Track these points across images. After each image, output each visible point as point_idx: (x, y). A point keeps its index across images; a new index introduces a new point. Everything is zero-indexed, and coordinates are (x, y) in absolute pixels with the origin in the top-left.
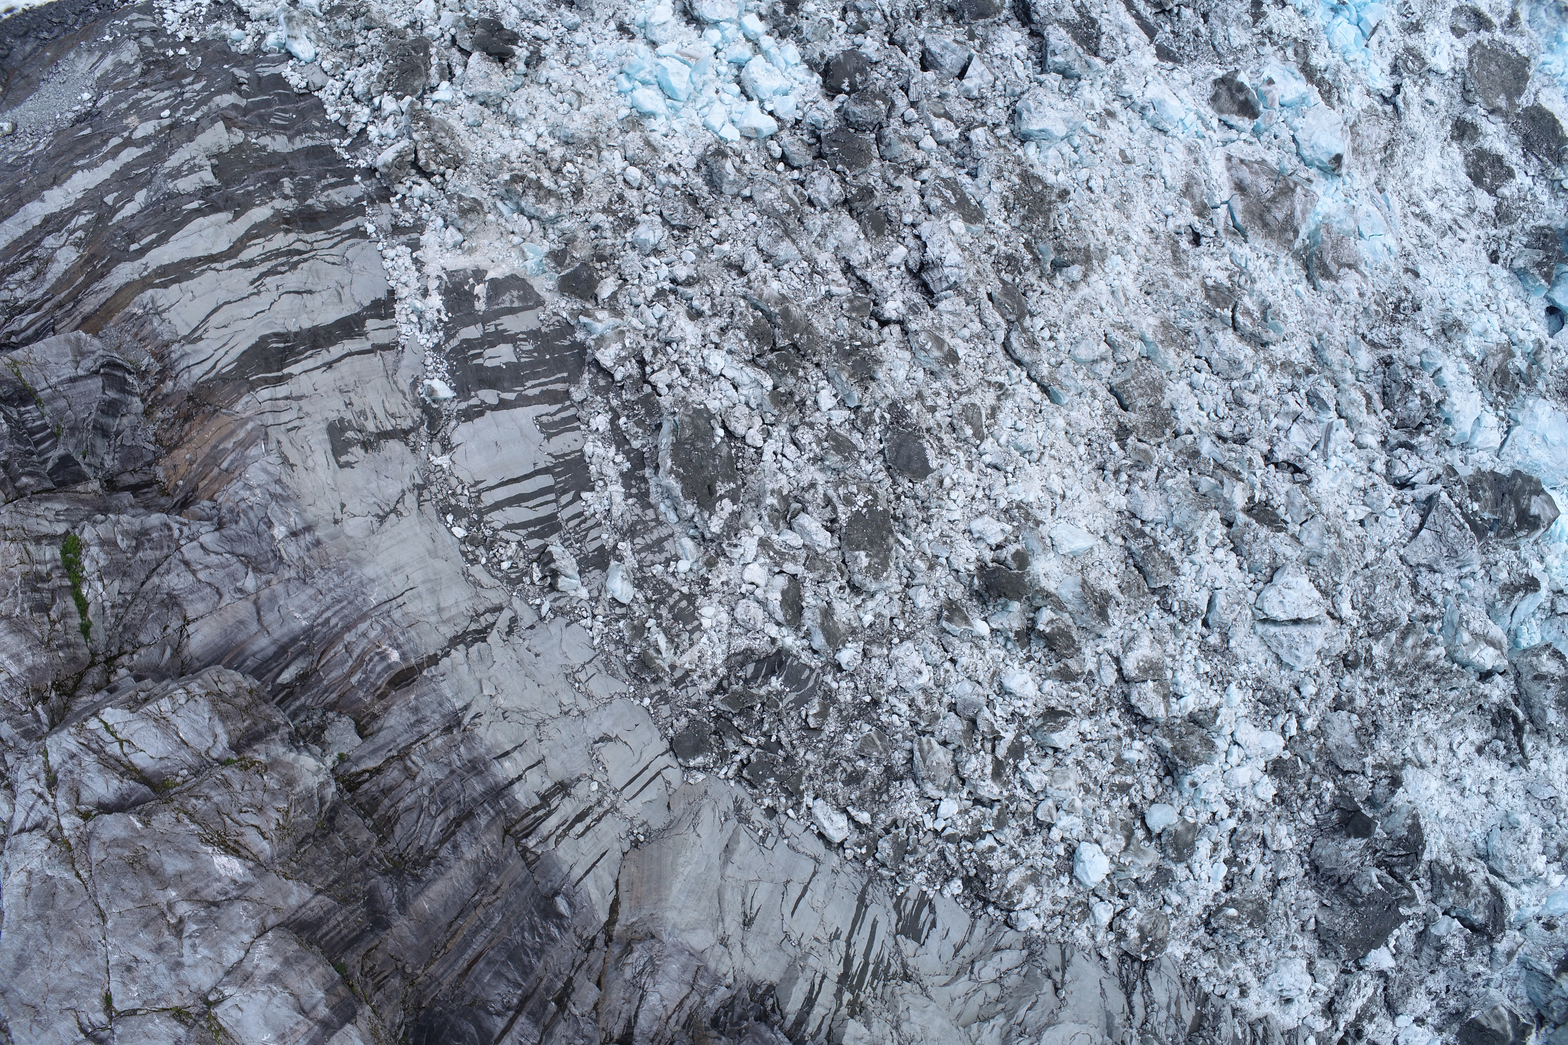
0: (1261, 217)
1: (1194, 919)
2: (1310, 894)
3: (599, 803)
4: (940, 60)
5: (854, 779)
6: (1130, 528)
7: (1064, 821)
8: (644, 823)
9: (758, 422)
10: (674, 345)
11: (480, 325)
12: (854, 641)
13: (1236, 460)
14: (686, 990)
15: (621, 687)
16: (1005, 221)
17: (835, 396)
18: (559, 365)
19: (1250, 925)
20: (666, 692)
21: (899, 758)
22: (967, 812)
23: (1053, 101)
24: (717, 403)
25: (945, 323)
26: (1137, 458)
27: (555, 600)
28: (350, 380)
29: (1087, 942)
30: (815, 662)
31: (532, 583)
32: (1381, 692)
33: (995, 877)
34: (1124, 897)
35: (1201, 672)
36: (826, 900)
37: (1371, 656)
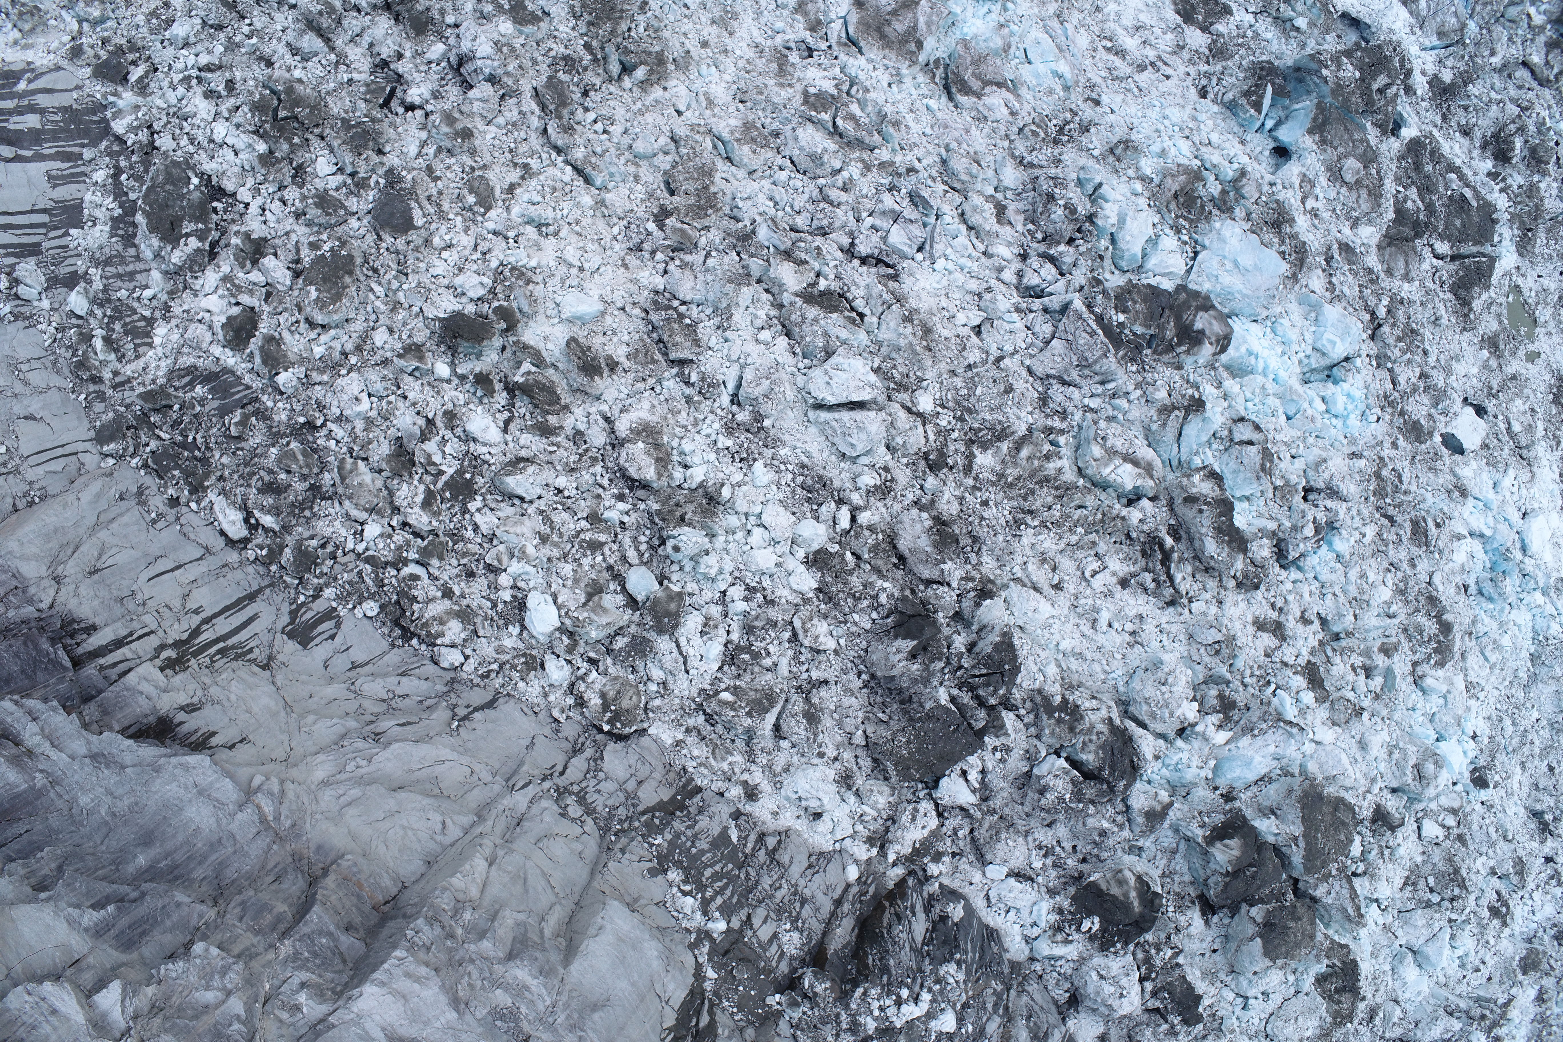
0: (879, 30)
1: (686, 703)
2: (858, 702)
3: (5, 465)
5: (272, 488)
6: (656, 302)
7: (515, 567)
8: (43, 488)
9: (250, 183)
10: (189, 120)
12: (299, 368)
15: (60, 382)
16: (573, 29)
17: (336, 163)
18: (81, 133)
19: (749, 714)
20: (103, 394)
21: (327, 478)
22: (390, 536)
25: (475, 110)
26: (676, 238)
27: (17, 306)
29: (538, 700)
30: (256, 383)
32: (985, 504)
33: (416, 607)
34: (592, 662)
35: (720, 445)
36: (200, 582)
37: (972, 463)
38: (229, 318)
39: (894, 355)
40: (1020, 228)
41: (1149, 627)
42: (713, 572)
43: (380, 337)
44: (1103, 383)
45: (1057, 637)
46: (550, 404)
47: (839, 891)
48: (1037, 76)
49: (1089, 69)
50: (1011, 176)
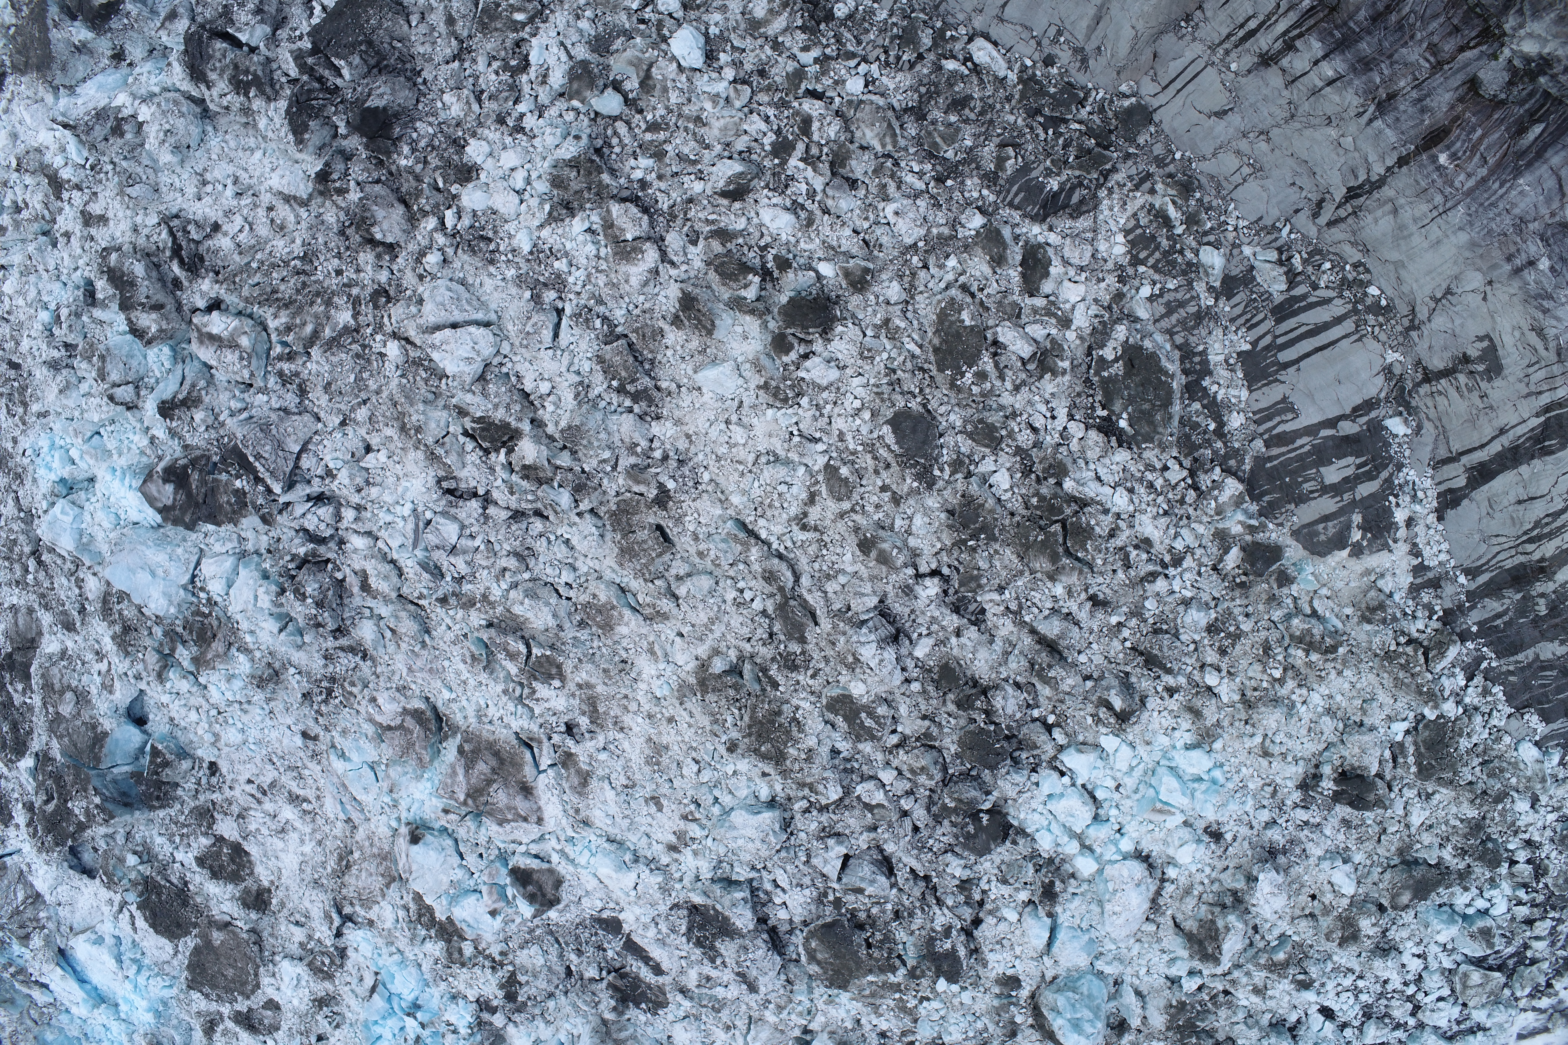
0: (502, 761)
1: (558, 8)
2: (417, 51)
3: (1227, 52)
4: (875, 869)
5: (959, 104)
6: (651, 401)
7: (721, 87)
8: (1181, 38)
9: (1074, 445)
10: (1161, 512)
11: (1358, 498)
12: (966, 238)
13: (525, 492)
15: (1206, 166)
16: (797, 708)
17: (991, 486)
18: (1274, 475)
20: (1158, 165)
21: (911, 129)
22: (836, 83)
23: (750, 845)
24: (1117, 458)
25: (869, 584)
26: (644, 477)
27: (1276, 239)
28: (1483, 420)
30: (1005, 212)
31: (1299, 253)
32: (338, 272)
33: (799, 22)
34: (642, 21)
35: (564, 261)
37: (354, 309)
38: (1047, 274)
40: (348, 571)
41: (191, 190)
42: (548, 130)
43: (894, 291)
44: (251, 417)
45: (266, 161)
46: (723, 264)
48: (359, 749)
49: (320, 774)
50: (366, 632)
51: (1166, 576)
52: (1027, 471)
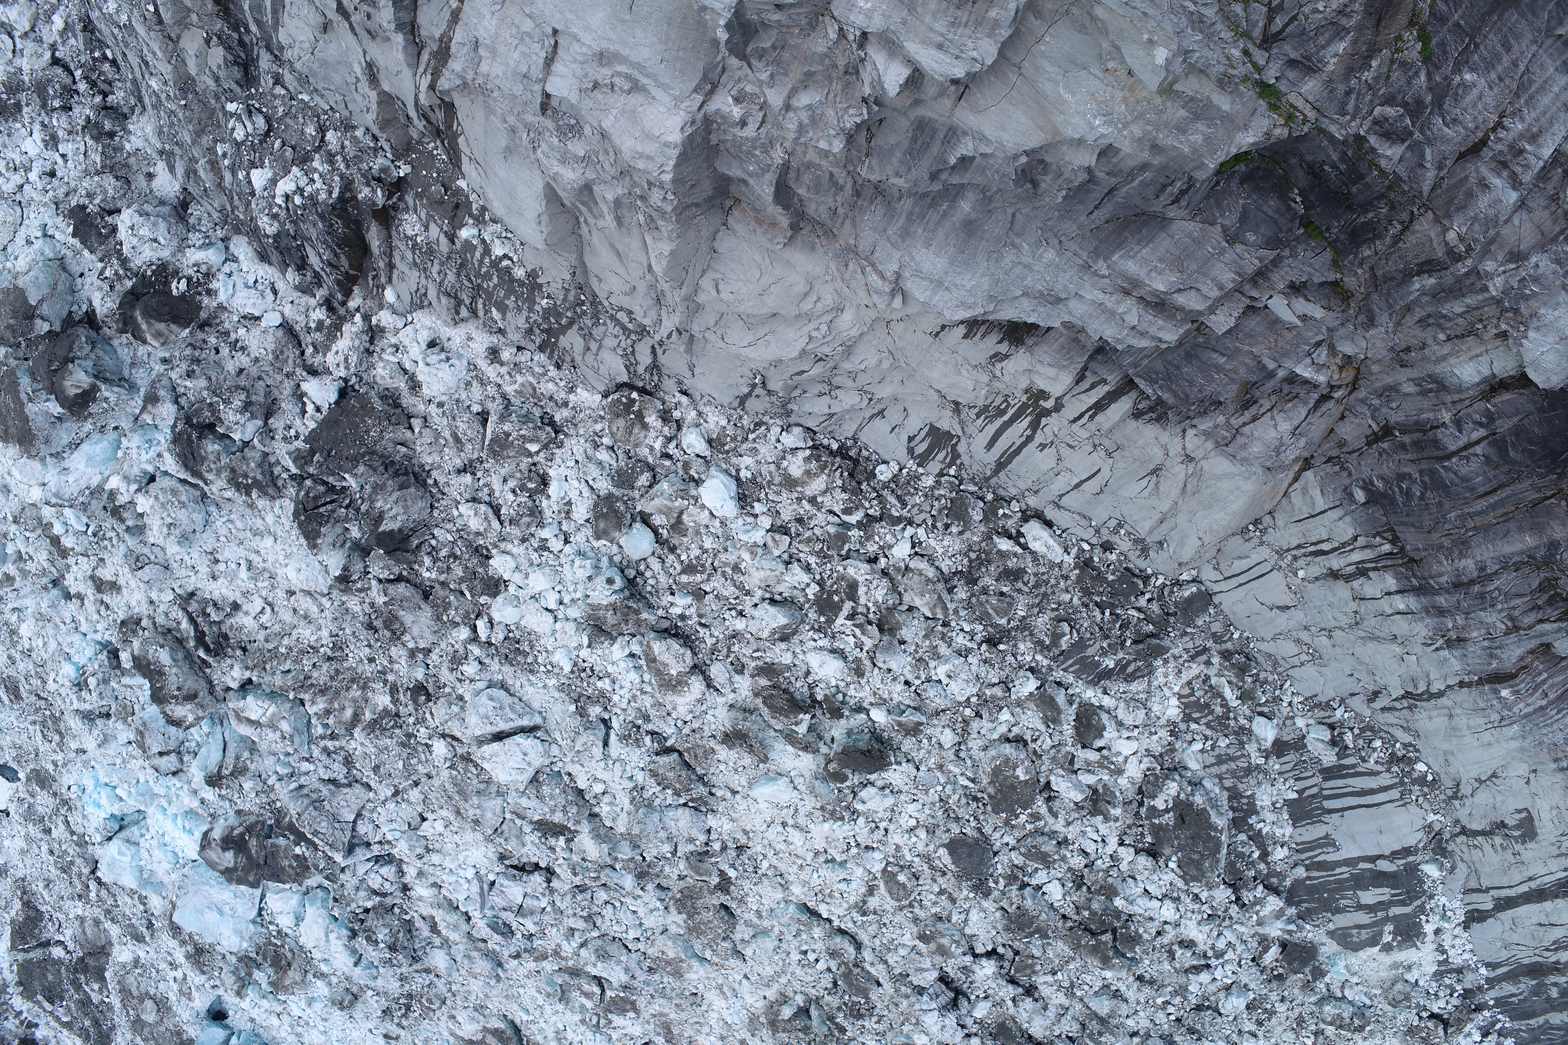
1: (572, 432)
2: (427, 460)
3: (1295, 558)
5: (1013, 576)
6: (706, 804)
7: (758, 536)
8: (1248, 541)
9: (1124, 866)
10: (1205, 917)
11: (1391, 916)
12: (1020, 698)
13: (588, 871)
14: (1246, 430)
15: (1264, 647)
17: (1045, 895)
18: (1314, 890)
19: (508, 435)
20: (1215, 642)
21: (962, 593)
22: (881, 548)
24: (1165, 877)
25: (928, 960)
26: (706, 866)
27: (1330, 717)
28: (1513, 870)
29: (706, 410)
30: (1059, 675)
31: (1351, 729)
32: (371, 660)
33: (839, 483)
34: (667, 456)
35: (607, 680)
36: (1051, 473)
37: (392, 696)
38: (1102, 736)
39: (482, 786)
40: (415, 916)
41: (204, 570)
42: (578, 562)
43: (948, 738)
44: (301, 787)
45: (278, 547)
46: (771, 696)
47: (395, 276)
50: (439, 960)
51: (1208, 966)
52: (1079, 882)
